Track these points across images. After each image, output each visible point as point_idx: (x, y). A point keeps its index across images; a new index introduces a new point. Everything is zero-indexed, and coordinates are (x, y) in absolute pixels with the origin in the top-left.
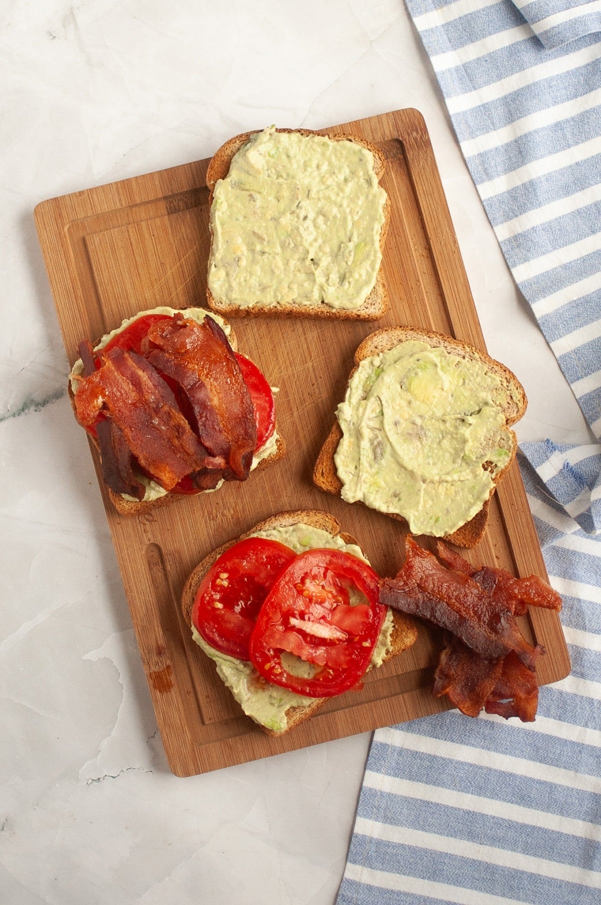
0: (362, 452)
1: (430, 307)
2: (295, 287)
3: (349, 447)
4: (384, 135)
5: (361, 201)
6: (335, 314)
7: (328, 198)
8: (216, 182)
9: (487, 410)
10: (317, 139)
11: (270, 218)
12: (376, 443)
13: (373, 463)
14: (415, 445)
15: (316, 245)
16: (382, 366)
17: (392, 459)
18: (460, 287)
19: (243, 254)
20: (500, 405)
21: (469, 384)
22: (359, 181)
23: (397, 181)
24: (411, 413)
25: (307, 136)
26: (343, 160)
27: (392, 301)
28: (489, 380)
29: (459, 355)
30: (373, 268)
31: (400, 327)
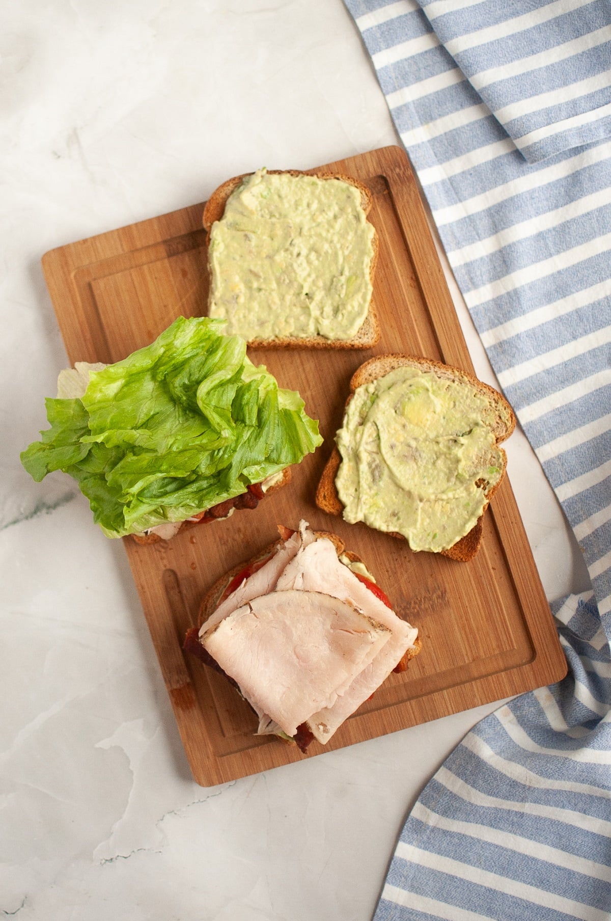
0: (361, 476)
1: (420, 335)
2: (292, 321)
3: (349, 471)
4: (368, 172)
5: (351, 236)
6: (330, 345)
7: (320, 235)
8: (212, 224)
9: (477, 431)
10: (307, 179)
11: (264, 255)
12: (373, 466)
13: (372, 485)
14: (411, 466)
15: (310, 280)
16: (376, 392)
17: (390, 481)
18: (447, 315)
19: (241, 292)
20: (490, 425)
21: (459, 406)
22: (348, 217)
23: (383, 215)
24: (406, 435)
25: (297, 176)
26: (332, 198)
27: (383, 330)
28: (479, 401)
29: (449, 379)
30: (364, 300)
31: (392, 355)
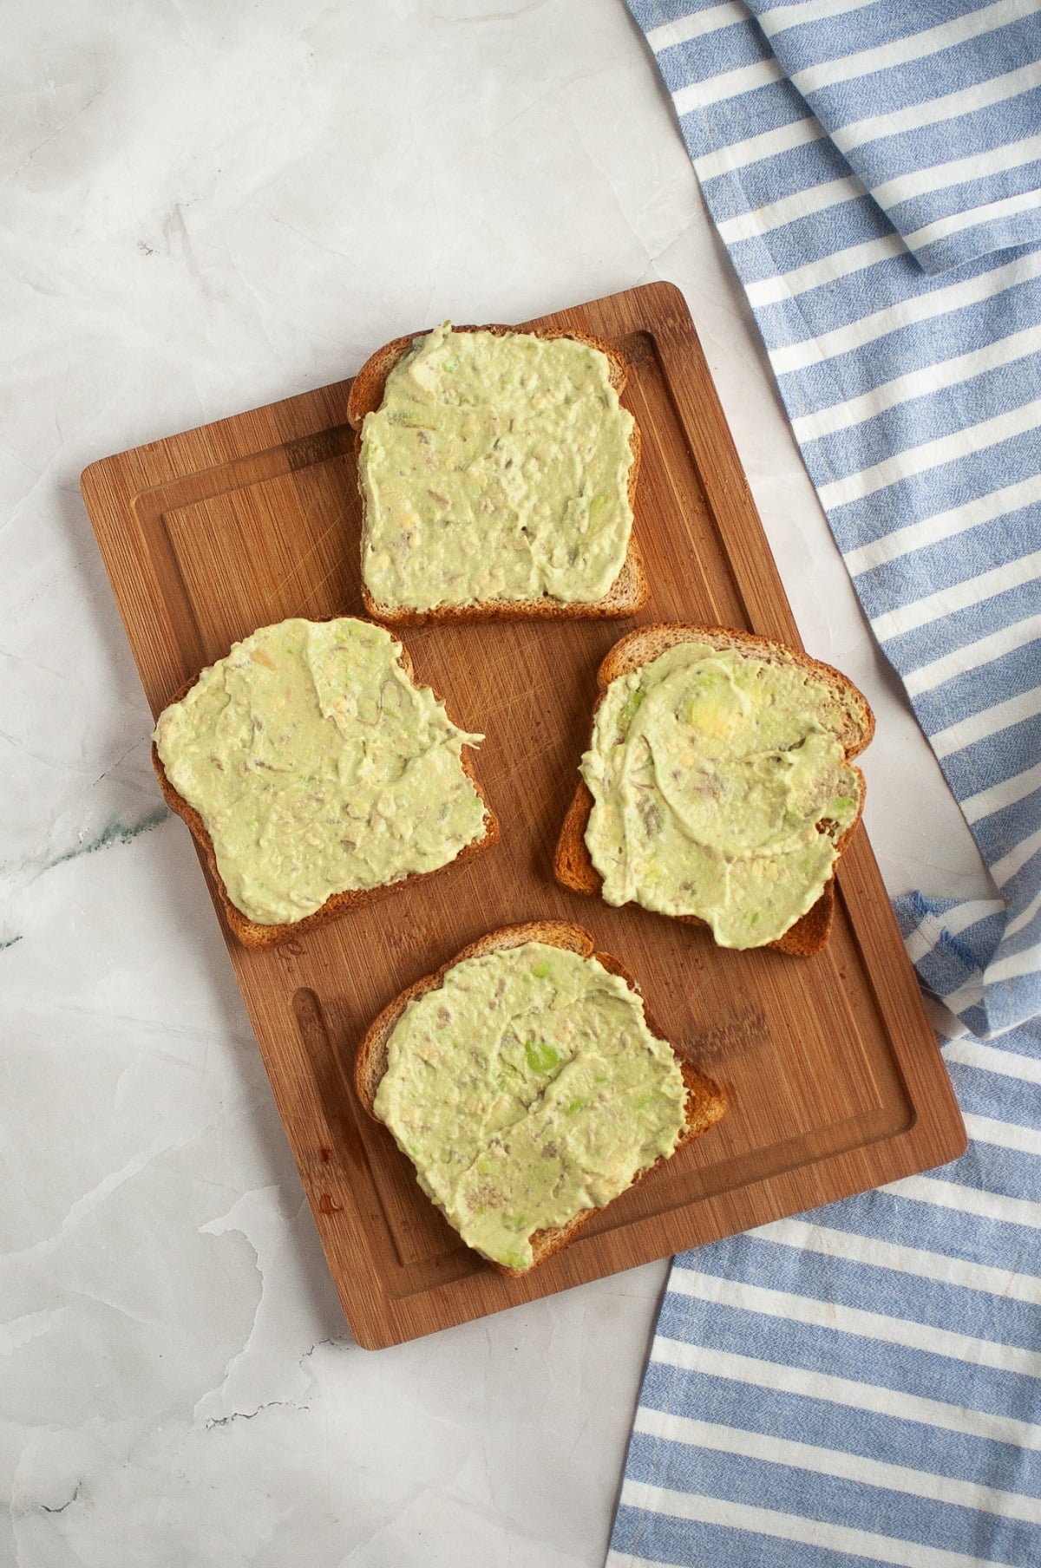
0: (627, 826)
1: (713, 592)
2: (501, 572)
3: (606, 819)
4: (622, 326)
5: (595, 431)
6: (566, 611)
7: (543, 430)
8: (363, 417)
9: (814, 741)
10: (519, 339)
11: (453, 468)
12: (647, 808)
13: (646, 840)
14: (708, 805)
15: (529, 505)
16: (642, 688)
17: (675, 832)
18: (757, 558)
19: (415, 527)
20: (833, 730)
21: (781, 702)
22: (588, 400)
23: (646, 395)
24: (696, 755)
25: (503, 335)
26: (561, 370)
27: (652, 584)
28: (812, 692)
29: (760, 658)
30: (620, 534)
31: (665, 624)
